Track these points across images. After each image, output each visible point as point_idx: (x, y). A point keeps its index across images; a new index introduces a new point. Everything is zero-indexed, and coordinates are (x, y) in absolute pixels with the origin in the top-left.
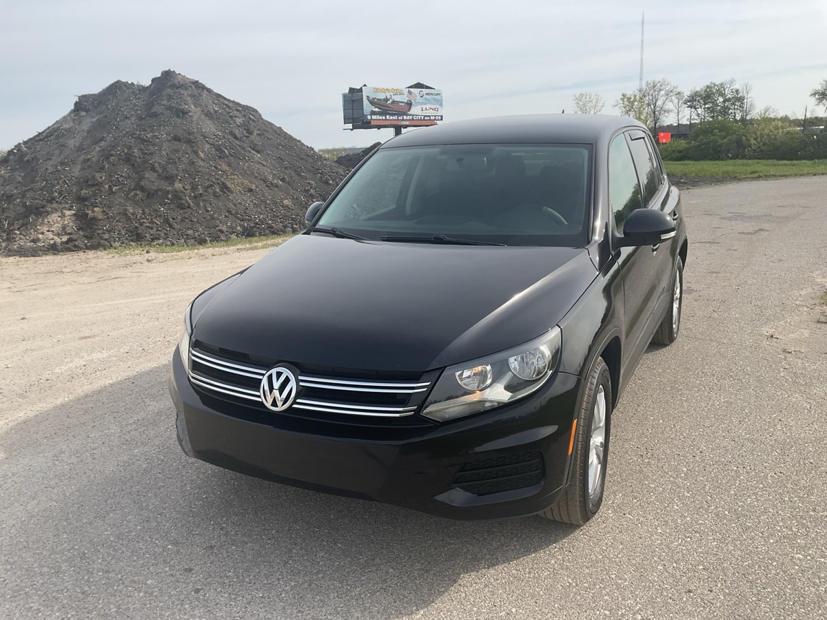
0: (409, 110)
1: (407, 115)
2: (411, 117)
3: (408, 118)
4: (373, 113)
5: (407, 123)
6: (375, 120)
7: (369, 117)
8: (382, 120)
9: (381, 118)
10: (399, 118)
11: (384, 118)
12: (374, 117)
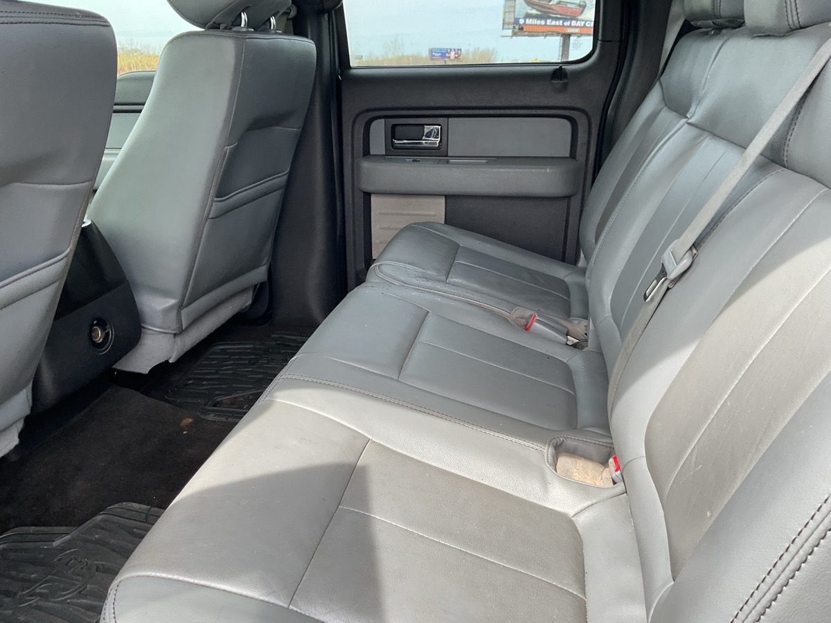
0: (582, 13)
1: (577, 20)
2: (583, 23)
3: (579, 24)
4: (528, 16)
5: (577, 30)
6: (529, 25)
7: (522, 21)
8: (541, 25)
9: (538, 22)
10: (566, 24)
11: (543, 22)
12: (529, 21)
